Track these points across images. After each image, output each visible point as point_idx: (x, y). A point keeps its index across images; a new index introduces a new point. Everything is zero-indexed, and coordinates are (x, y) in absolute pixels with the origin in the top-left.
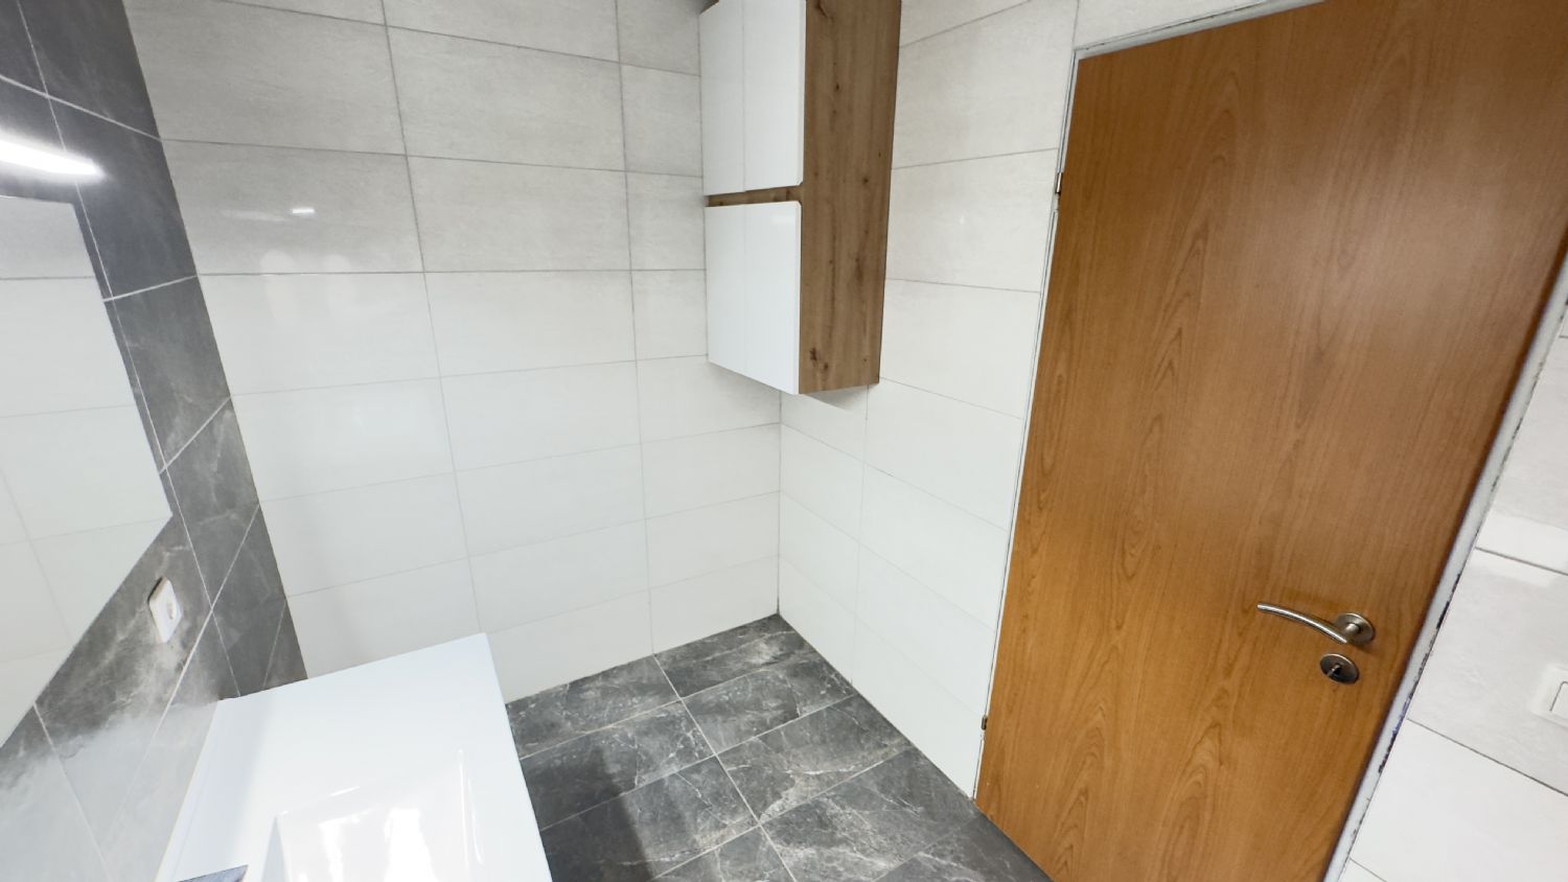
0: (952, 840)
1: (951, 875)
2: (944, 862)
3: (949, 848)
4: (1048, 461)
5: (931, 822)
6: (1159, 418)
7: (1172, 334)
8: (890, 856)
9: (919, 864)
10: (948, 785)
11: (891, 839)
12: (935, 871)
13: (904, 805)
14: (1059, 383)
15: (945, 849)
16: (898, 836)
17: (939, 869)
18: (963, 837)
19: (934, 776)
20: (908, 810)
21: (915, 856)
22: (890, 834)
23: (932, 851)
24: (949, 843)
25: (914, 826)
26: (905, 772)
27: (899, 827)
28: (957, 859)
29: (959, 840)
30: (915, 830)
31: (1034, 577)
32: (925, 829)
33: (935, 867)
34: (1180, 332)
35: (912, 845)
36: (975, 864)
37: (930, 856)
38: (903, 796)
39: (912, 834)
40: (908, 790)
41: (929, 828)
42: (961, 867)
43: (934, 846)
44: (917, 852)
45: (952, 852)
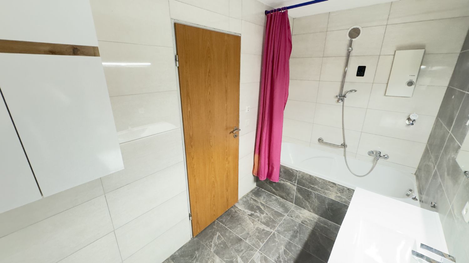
0: (206, 243)
1: (216, 243)
2: (213, 245)
3: (208, 244)
4: (191, 134)
5: (200, 249)
6: (210, 111)
7: (209, 93)
8: (214, 258)
9: (215, 251)
10: (186, 245)
11: (209, 259)
12: (216, 247)
13: (196, 257)
14: (189, 113)
15: (209, 245)
16: (207, 257)
17: (215, 245)
18: (204, 241)
19: (183, 249)
20: (197, 256)
21: (213, 252)
22: (207, 259)
23: (210, 248)
24: (207, 244)
25: (203, 253)
26: (182, 258)
27: (204, 258)
28: (211, 242)
29: (205, 242)
30: (204, 253)
31: (194, 165)
32: (203, 250)
33: (215, 247)
34: (210, 93)
35: (210, 253)
36: (212, 238)
37: (212, 248)
38: (192, 258)
39: (206, 254)
40: (189, 257)
41: (203, 249)
42: (213, 240)
43: (208, 247)
44: (211, 252)
45: (209, 243)
